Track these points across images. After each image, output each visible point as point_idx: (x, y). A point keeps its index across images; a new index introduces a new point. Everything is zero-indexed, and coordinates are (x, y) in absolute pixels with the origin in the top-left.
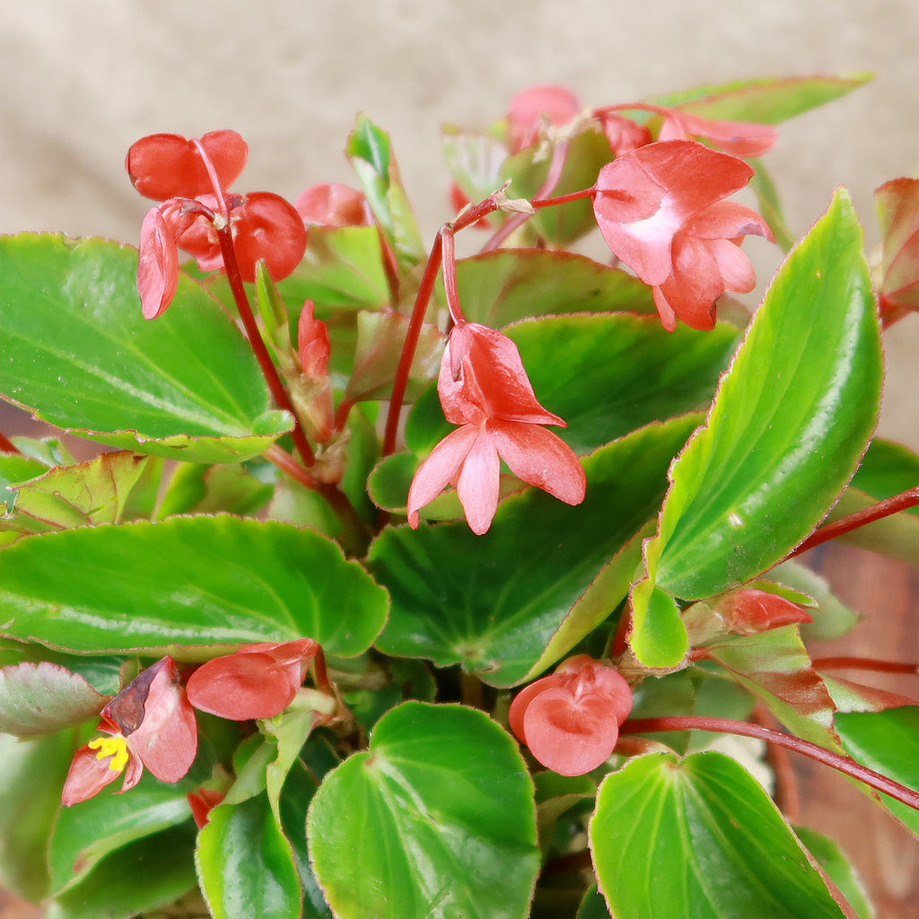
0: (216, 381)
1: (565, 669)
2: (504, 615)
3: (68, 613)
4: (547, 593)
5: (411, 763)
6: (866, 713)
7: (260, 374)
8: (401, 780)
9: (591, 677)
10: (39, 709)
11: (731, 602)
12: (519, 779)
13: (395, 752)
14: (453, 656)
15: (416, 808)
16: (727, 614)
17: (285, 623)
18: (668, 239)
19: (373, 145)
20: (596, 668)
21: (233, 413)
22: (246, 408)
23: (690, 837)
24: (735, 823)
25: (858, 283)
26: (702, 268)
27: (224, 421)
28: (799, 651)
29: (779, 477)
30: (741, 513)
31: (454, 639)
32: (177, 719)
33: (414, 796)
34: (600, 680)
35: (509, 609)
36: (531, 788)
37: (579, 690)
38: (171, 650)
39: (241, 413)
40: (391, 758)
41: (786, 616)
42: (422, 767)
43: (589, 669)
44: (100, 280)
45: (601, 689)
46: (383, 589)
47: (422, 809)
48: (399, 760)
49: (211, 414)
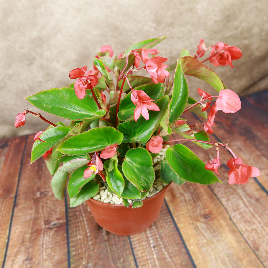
0: (88, 107)
1: (152, 138)
2: (138, 133)
3: (76, 149)
4: (145, 128)
5: (131, 158)
6: (196, 133)
7: (96, 104)
8: (131, 161)
9: (156, 138)
10: (78, 166)
11: (176, 123)
12: (149, 156)
13: (129, 157)
14: (131, 141)
15: (134, 164)
16: (175, 125)
17: (106, 142)
18: (156, 71)
19: (98, 62)
20: (157, 137)
21: (92, 111)
22: (94, 110)
23: (176, 157)
24: (181, 153)
25: (181, 73)
26: (162, 74)
27: (90, 113)
28: (188, 127)
29: (177, 103)
30: (172, 110)
31: (131, 138)
32: (99, 161)
33: (133, 163)
34: (158, 138)
35: (139, 131)
36: (151, 157)
37: (156, 141)
38: (96, 151)
39: (93, 111)
40: (128, 158)
41: (184, 123)
42: (133, 158)
43: (156, 137)
44: (66, 94)
45: (158, 140)
46: (122, 133)
47: (135, 164)
48: (130, 158)
49: (89, 112)
